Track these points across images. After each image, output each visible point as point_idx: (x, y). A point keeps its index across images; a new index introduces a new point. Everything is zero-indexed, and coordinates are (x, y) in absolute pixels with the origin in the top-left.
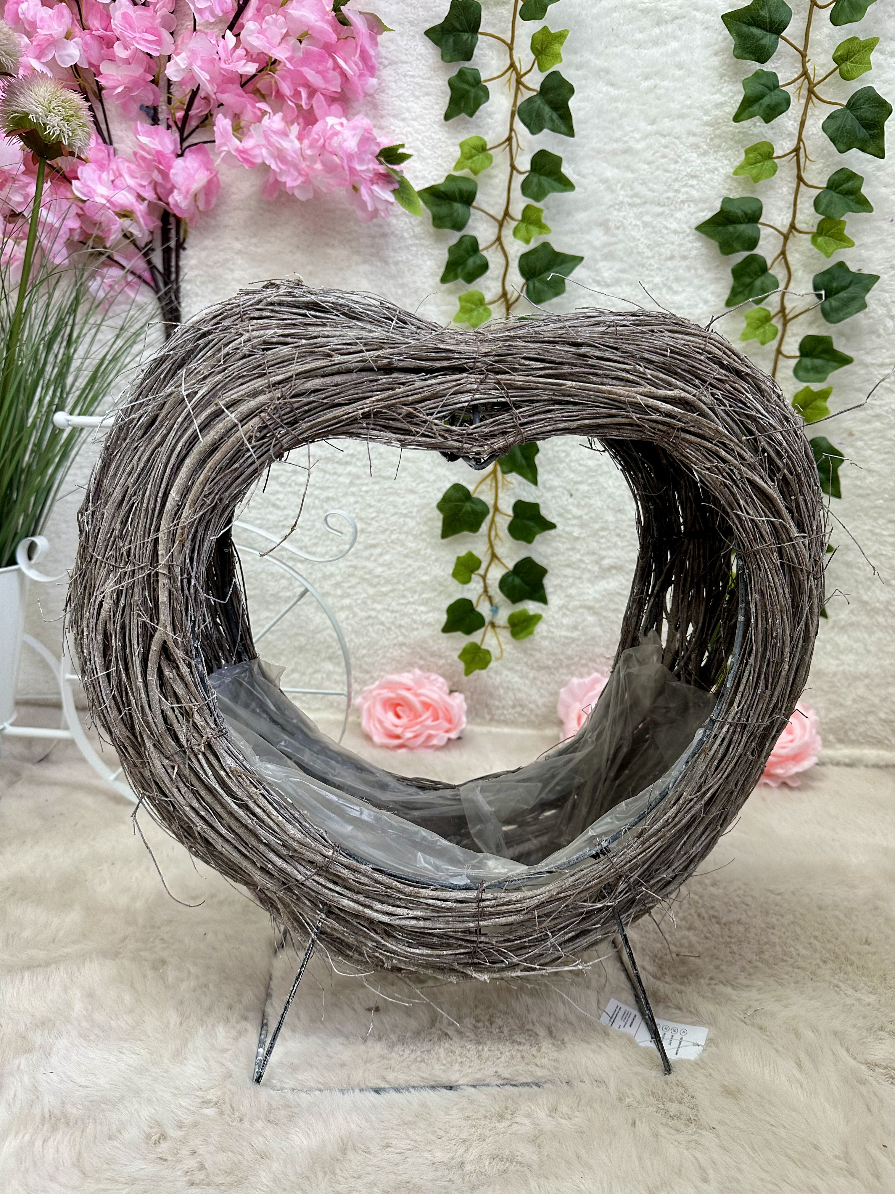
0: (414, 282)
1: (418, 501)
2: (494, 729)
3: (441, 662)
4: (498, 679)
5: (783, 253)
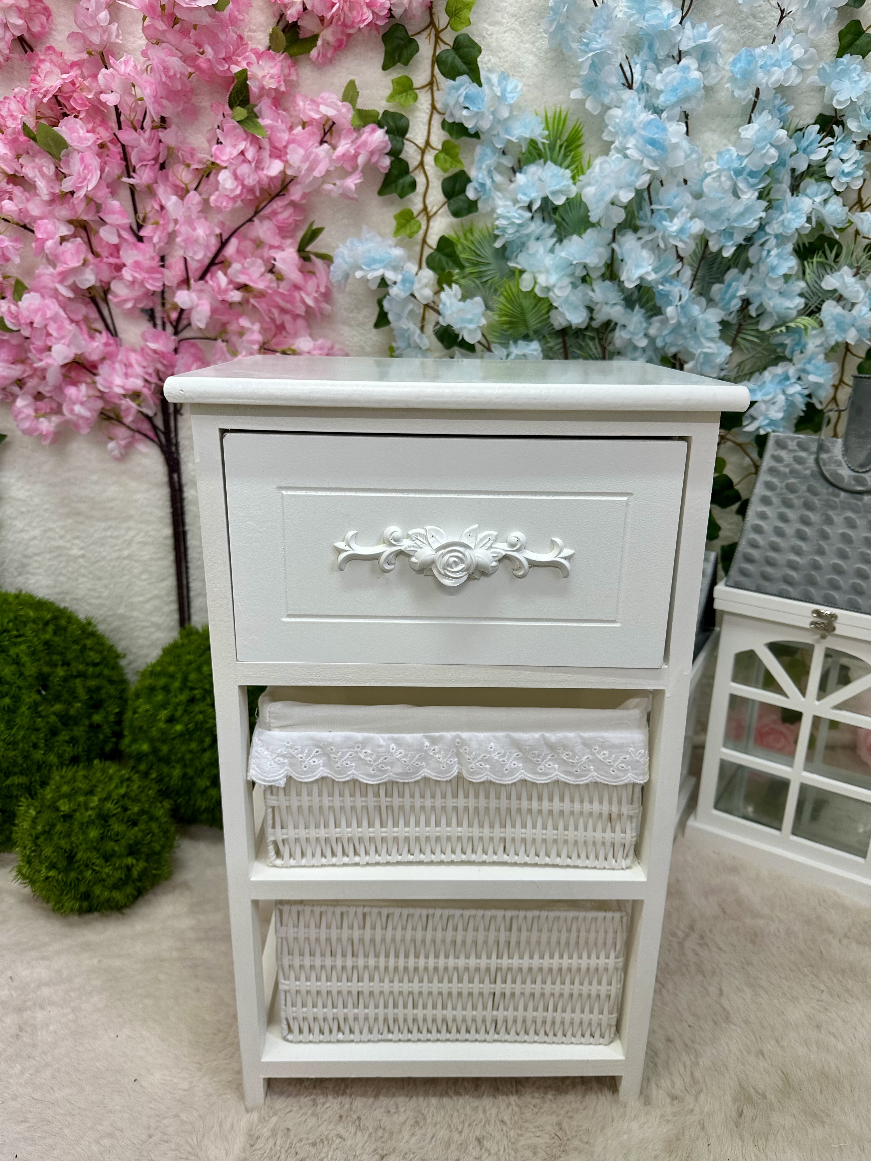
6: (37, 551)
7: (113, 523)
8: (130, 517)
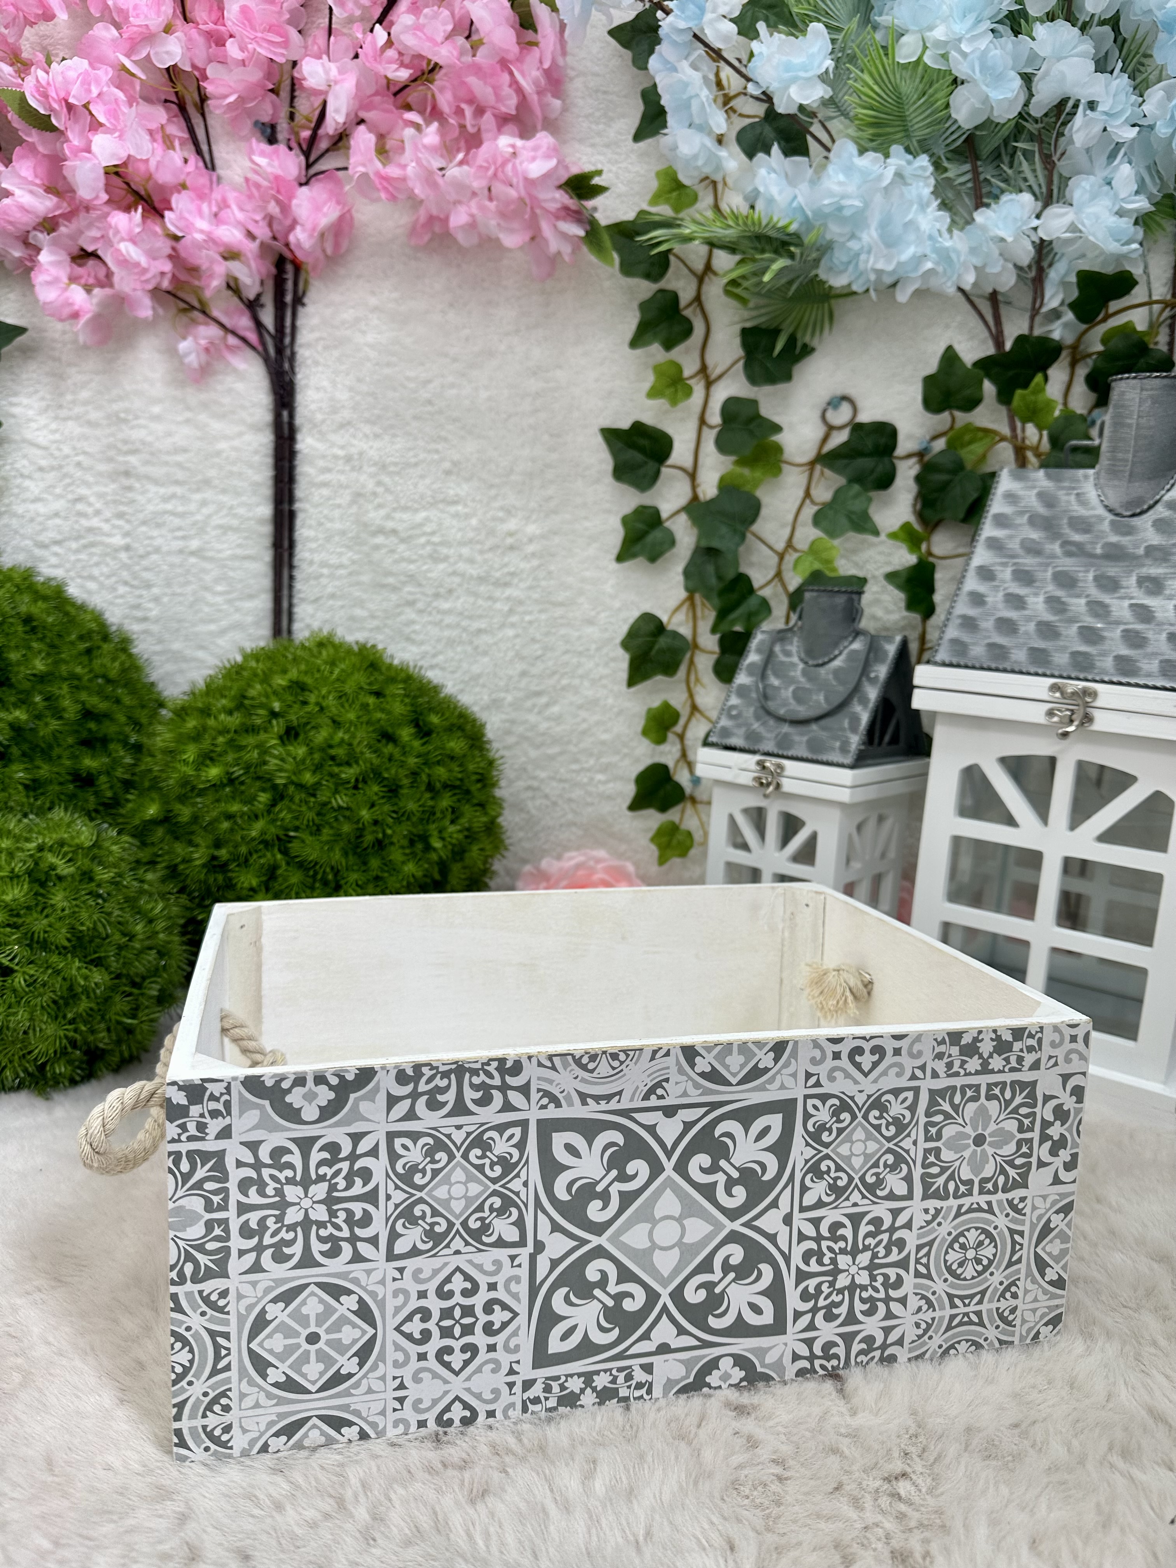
1: (598, 636)
3: (623, 847)
6: (59, 537)
7: (178, 490)
8: (207, 482)
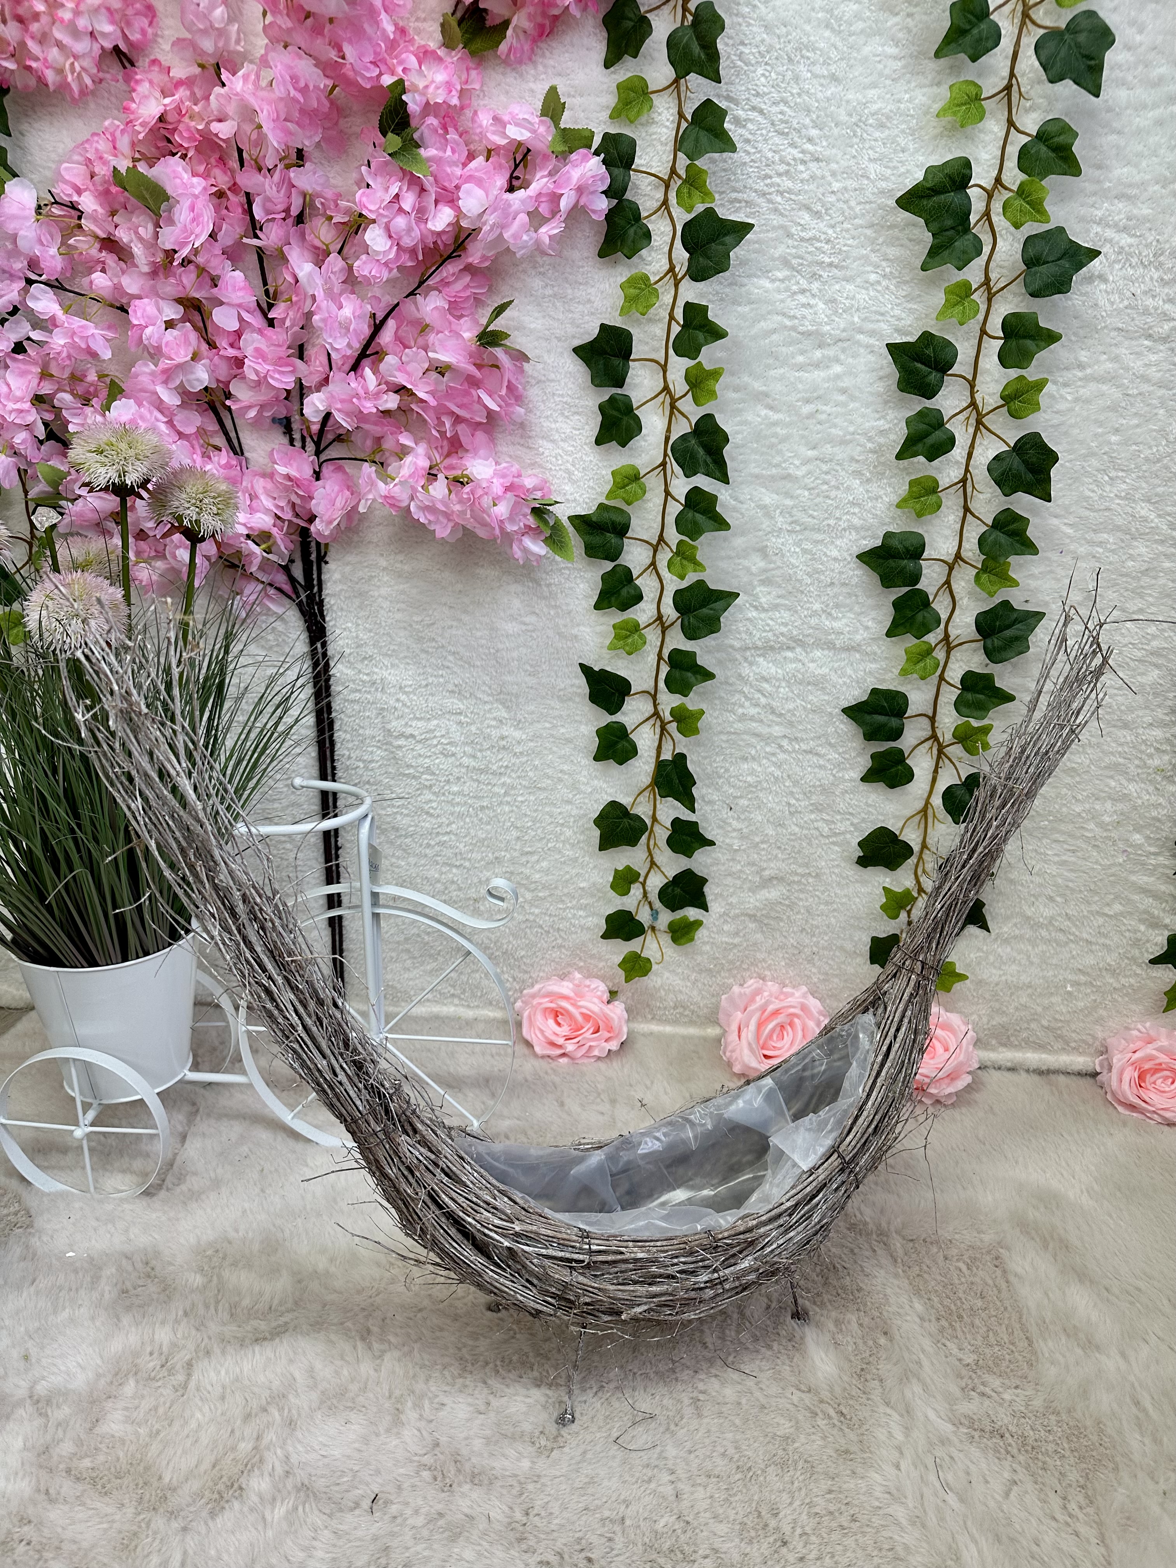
0: (567, 604)
1: (575, 812)
2: (655, 1028)
3: (601, 964)
4: (659, 982)
5: (948, 583)
